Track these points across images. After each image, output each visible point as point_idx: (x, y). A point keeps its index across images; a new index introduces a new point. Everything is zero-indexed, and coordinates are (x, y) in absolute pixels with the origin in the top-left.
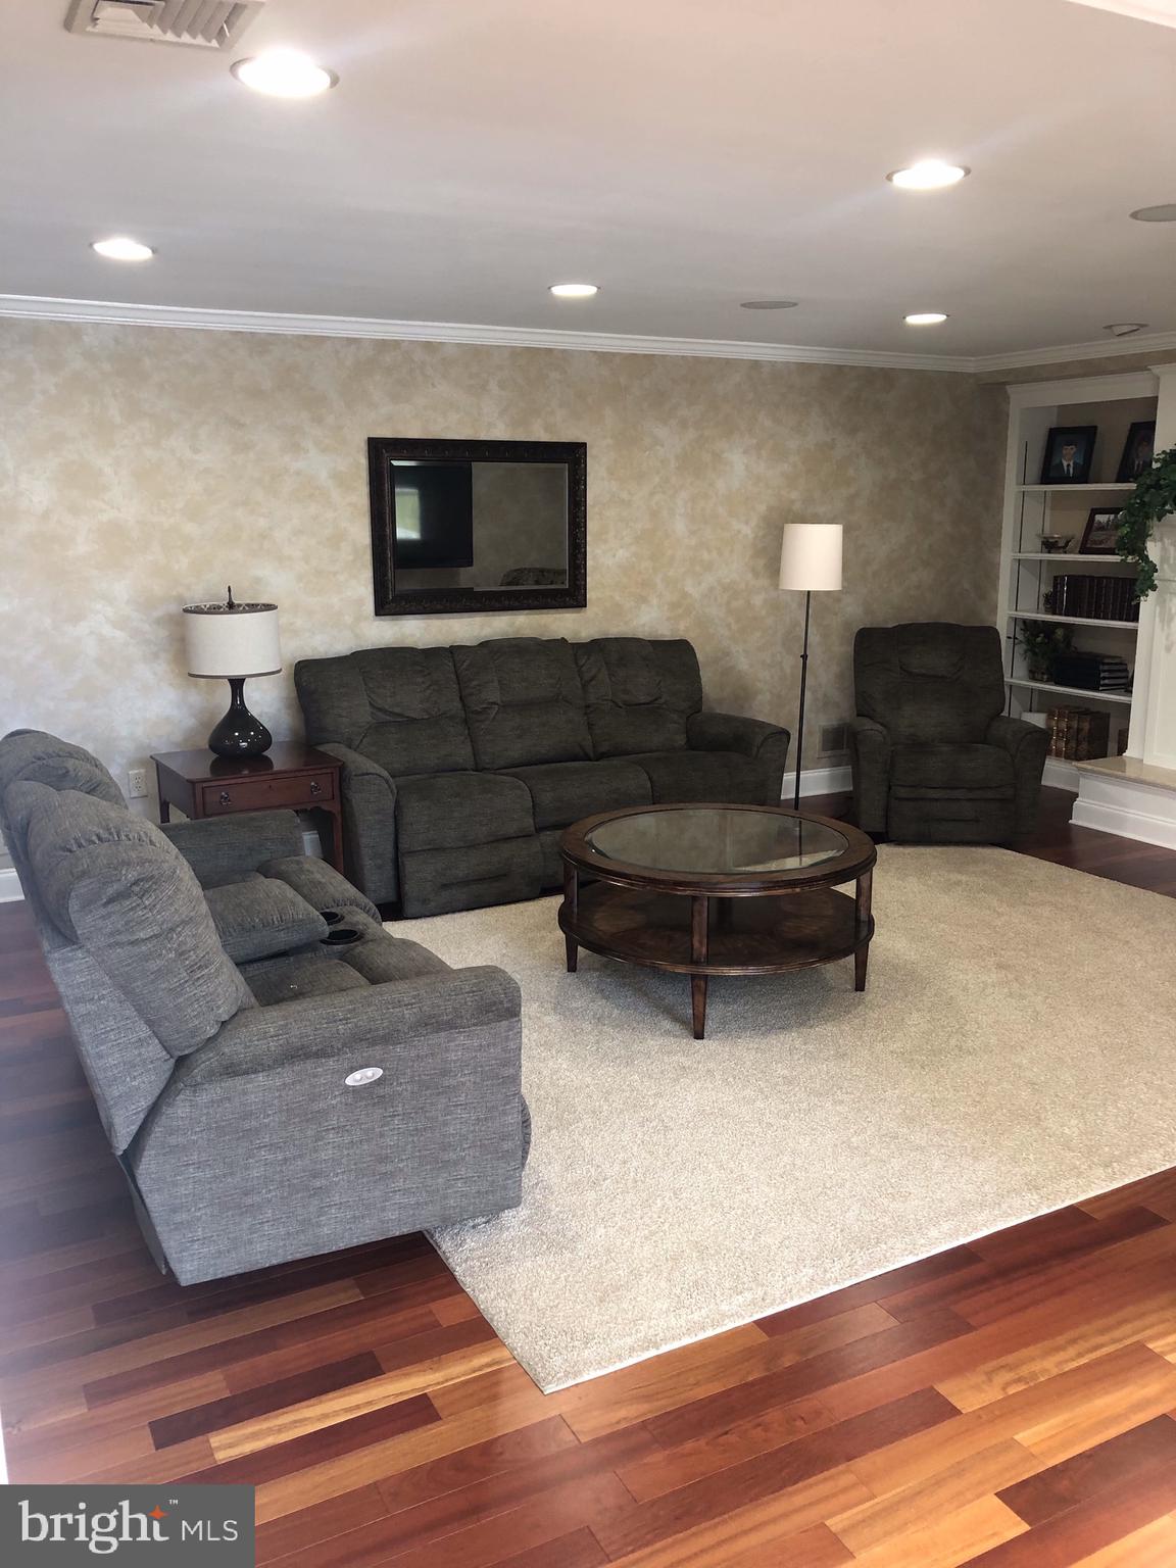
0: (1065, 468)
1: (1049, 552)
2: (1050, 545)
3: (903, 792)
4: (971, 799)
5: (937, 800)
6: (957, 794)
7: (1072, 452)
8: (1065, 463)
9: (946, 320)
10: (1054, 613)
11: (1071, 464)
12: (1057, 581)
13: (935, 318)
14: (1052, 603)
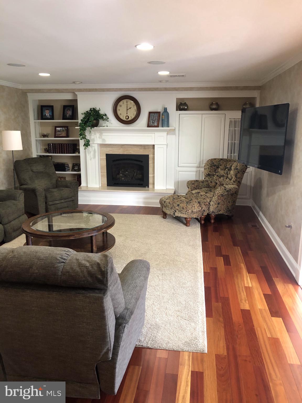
0: (47, 116)
1: (44, 138)
2: (44, 136)
3: (50, 203)
4: (66, 202)
5: (58, 204)
6: (63, 201)
7: (48, 112)
8: (47, 115)
9: (50, 76)
10: (49, 153)
11: (49, 115)
12: (49, 145)
13: (48, 75)
14: (47, 151)
